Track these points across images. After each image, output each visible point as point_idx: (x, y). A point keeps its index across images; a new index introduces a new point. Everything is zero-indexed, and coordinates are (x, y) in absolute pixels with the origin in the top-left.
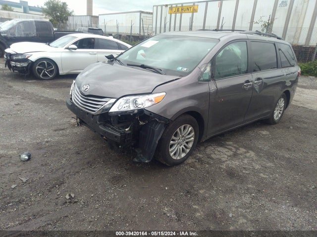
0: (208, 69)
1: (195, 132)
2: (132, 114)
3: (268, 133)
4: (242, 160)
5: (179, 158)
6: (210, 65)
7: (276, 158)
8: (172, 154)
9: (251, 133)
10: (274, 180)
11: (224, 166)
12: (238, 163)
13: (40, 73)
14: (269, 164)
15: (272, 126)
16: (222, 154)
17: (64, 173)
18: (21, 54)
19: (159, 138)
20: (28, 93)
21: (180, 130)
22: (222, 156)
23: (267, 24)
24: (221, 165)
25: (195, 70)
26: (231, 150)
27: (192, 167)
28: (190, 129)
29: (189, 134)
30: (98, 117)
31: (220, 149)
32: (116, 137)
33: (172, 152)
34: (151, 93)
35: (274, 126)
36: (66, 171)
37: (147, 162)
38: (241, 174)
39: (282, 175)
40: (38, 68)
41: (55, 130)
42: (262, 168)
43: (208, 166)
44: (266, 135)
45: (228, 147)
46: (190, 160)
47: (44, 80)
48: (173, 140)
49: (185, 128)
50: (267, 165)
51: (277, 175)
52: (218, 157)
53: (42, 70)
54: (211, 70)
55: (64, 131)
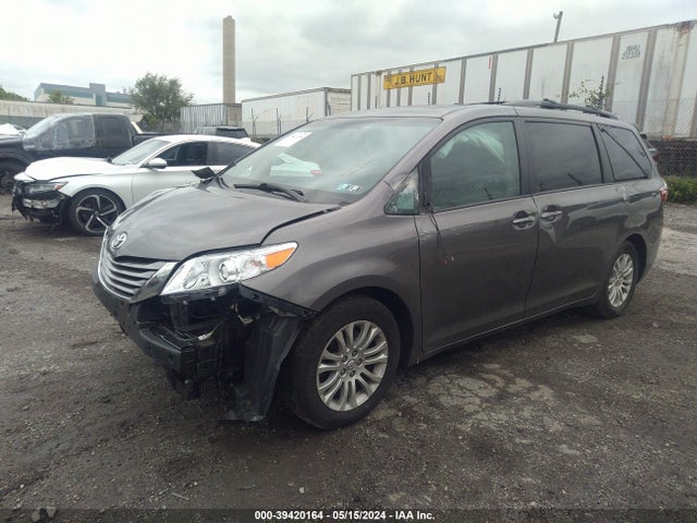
0: (412, 185)
1: (388, 340)
2: (213, 299)
3: (593, 339)
4: (518, 410)
5: (348, 407)
6: (415, 176)
7: (608, 403)
8: (327, 397)
9: (552, 341)
10: (596, 461)
11: (467, 428)
12: (506, 418)
13: (85, 222)
14: (588, 420)
15: (608, 322)
16: (468, 394)
17: (55, 450)
18: (45, 182)
19: (284, 356)
20: (47, 265)
21: (345, 334)
22: (467, 400)
23: (597, 97)
24: (461, 423)
25: (376, 189)
26: (492, 383)
27: (383, 431)
28: (374, 331)
29: (373, 344)
30: (138, 308)
31: (466, 382)
32: (171, 356)
33: (327, 391)
34: (258, 246)
35: (611, 323)
36: (60, 448)
37: (255, 419)
38: (509, 446)
39: (618, 449)
40: (81, 211)
41: (74, 346)
42: (567, 430)
43: (425, 426)
44: (589, 345)
45: (486, 376)
46: (382, 413)
47: (94, 235)
48: (326, 361)
49: (357, 330)
50: (582, 421)
51: (605, 448)
52: (455, 402)
53: (89, 214)
54: (419, 188)
55: (93, 348)
